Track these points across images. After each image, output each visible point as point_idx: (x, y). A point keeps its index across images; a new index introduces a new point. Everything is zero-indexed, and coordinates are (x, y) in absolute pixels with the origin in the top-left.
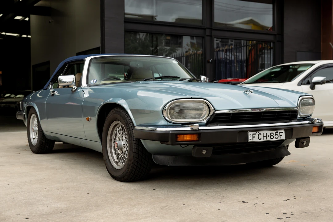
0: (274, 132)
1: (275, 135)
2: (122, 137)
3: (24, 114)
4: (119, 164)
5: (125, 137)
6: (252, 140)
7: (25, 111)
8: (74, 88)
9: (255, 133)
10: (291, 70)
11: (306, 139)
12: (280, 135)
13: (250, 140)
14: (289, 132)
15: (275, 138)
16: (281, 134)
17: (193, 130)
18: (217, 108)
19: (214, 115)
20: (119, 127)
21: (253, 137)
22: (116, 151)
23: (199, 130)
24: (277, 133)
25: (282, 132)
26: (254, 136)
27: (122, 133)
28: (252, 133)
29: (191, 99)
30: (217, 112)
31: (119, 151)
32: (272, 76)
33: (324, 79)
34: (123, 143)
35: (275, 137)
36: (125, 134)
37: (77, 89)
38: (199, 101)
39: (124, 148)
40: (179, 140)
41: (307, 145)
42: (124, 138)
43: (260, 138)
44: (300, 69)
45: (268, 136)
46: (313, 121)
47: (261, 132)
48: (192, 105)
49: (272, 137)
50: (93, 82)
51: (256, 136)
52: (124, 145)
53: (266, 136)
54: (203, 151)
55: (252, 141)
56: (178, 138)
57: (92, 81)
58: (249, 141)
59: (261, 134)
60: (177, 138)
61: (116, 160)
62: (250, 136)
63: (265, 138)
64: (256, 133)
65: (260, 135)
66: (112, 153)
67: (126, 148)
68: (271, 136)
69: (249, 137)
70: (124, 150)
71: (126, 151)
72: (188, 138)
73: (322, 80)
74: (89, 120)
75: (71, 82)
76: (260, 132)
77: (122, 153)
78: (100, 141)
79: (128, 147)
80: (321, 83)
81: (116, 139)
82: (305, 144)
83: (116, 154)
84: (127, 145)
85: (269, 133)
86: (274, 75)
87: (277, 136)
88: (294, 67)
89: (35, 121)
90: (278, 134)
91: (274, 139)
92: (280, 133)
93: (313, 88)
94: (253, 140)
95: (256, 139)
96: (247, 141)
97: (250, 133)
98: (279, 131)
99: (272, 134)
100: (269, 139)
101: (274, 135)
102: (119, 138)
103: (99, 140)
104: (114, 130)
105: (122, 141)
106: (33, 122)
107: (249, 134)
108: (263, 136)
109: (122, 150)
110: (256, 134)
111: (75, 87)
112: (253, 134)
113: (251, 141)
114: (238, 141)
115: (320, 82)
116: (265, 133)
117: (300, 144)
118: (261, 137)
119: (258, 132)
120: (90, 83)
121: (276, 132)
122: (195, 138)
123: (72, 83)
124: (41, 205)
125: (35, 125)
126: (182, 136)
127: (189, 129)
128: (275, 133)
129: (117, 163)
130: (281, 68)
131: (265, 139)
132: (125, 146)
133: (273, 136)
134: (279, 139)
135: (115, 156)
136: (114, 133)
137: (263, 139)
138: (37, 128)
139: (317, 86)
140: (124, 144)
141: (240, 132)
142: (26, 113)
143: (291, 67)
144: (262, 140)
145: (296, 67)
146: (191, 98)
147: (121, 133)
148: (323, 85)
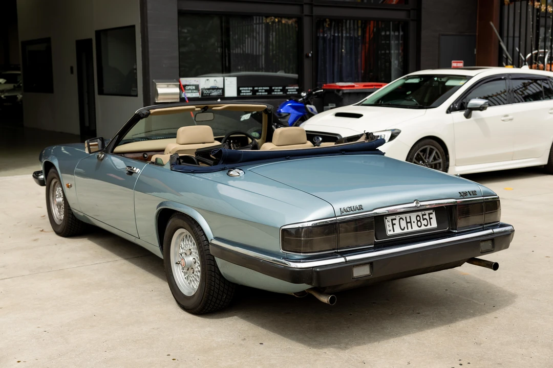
10: (436, 84)
32: (408, 93)
33: (486, 103)
44: (450, 83)
73: (482, 105)
86: (410, 92)
88: (441, 79)
93: (468, 116)
115: (479, 106)
130: (421, 79)
139: (474, 112)
143: (436, 79)
145: (443, 80)
148: (484, 112)
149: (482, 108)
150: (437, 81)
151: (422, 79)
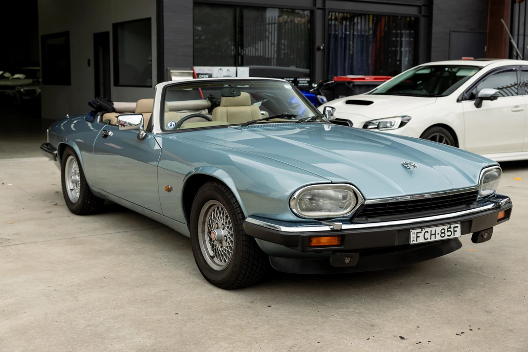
0: (446, 227)
1: (448, 231)
2: (223, 224)
3: (56, 152)
4: (215, 259)
5: (228, 227)
6: (415, 240)
7: (57, 149)
8: (141, 134)
9: (420, 230)
10: (447, 74)
11: (488, 231)
12: (455, 231)
13: (414, 241)
14: (467, 225)
15: (448, 236)
16: (455, 229)
17: (333, 230)
18: (367, 197)
19: (364, 207)
20: (218, 208)
21: (417, 237)
22: (211, 240)
23: (342, 230)
24: (450, 228)
25: (457, 227)
26: (418, 235)
27: (224, 219)
28: (415, 231)
29: (331, 185)
30: (367, 202)
31: (216, 243)
32: (418, 83)
33: (497, 92)
34: (223, 233)
35: (447, 234)
36: (227, 221)
37: (146, 136)
38: (342, 186)
39: (226, 241)
40: (313, 245)
41: (489, 238)
42: (226, 228)
43: (426, 238)
44: (460, 74)
45: (438, 234)
46: (499, 204)
47: (429, 230)
48: (331, 193)
49: (443, 235)
50: (171, 126)
51: (421, 235)
52: (225, 238)
53: (435, 234)
54: (347, 259)
55: (415, 242)
56: (312, 241)
57: (169, 125)
58: (411, 242)
59: (428, 232)
60: (310, 241)
61: (212, 254)
62: (413, 235)
63: (433, 237)
64: (422, 230)
65: (426, 233)
66: (204, 241)
67: (229, 243)
68: (442, 233)
69: (412, 237)
70: (225, 244)
71: (227, 247)
72: (325, 241)
73: (493, 94)
74: (169, 191)
75: (136, 125)
76: (427, 230)
77: (221, 247)
78: (186, 223)
79: (231, 241)
80: (492, 98)
81: (212, 223)
82: (485, 237)
83: (210, 243)
84: (229, 238)
85: (439, 229)
86: (421, 82)
87: (449, 233)
88: (451, 70)
89: (73, 166)
90: (452, 230)
91: (446, 237)
92: (454, 227)
93: (478, 105)
94: (417, 241)
95: (421, 240)
96: (407, 243)
97: (413, 231)
98: (452, 226)
99: (443, 231)
100: (438, 238)
101: (446, 232)
102: (217, 224)
103: (184, 221)
104: (211, 210)
105: (222, 230)
106: (70, 166)
107: (412, 233)
108: (431, 235)
109: (221, 243)
110: (421, 232)
111: (143, 133)
112: (417, 233)
113: (413, 243)
114: (396, 244)
115: (490, 96)
116: (433, 229)
117: (480, 237)
118: (428, 235)
119: (424, 229)
120: (166, 128)
121: (449, 226)
122: (335, 241)
123: (139, 127)
124: (115, 339)
125: (74, 171)
126: (317, 238)
127: (327, 228)
128: (448, 228)
129: (212, 257)
130: (431, 70)
131: (433, 239)
132: (227, 240)
133: (444, 233)
134: (452, 236)
135: (209, 246)
136: (209, 213)
137: (431, 239)
138: (78, 178)
139: (484, 102)
140: (225, 236)
141: (399, 231)
142: (58, 151)
143: (447, 69)
144: (429, 240)
145: (454, 70)
146: (332, 183)
147: (221, 218)
148: (495, 101)
149: (493, 98)
150: (448, 71)
151: (433, 69)
